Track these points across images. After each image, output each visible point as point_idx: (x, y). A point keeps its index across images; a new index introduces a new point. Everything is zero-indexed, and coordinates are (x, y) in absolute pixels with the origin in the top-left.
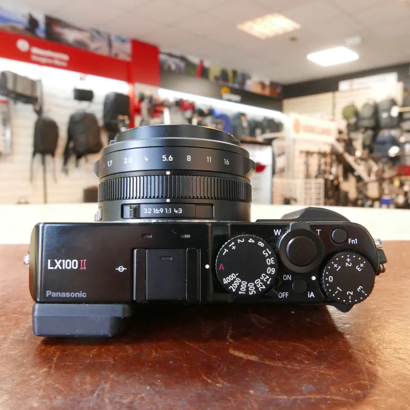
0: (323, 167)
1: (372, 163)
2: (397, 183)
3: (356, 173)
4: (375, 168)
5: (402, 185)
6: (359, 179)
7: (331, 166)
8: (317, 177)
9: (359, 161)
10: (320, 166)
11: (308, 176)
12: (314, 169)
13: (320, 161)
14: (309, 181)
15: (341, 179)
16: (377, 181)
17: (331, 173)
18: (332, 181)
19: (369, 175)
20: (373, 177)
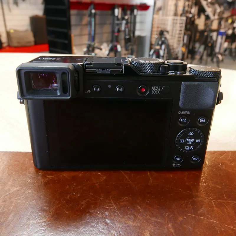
0: (186, 8)
1: (217, 6)
2: (230, 21)
3: (206, 14)
4: (219, 10)
5: (233, 22)
6: (207, 18)
7: (191, 8)
8: (181, 15)
9: (210, 5)
10: (184, 7)
11: (176, 14)
12: (180, 10)
13: (185, 4)
14: (176, 18)
15: (196, 17)
16: (218, 19)
17: (190, 13)
18: (191, 18)
19: (214, 15)
20: (216, 17)
